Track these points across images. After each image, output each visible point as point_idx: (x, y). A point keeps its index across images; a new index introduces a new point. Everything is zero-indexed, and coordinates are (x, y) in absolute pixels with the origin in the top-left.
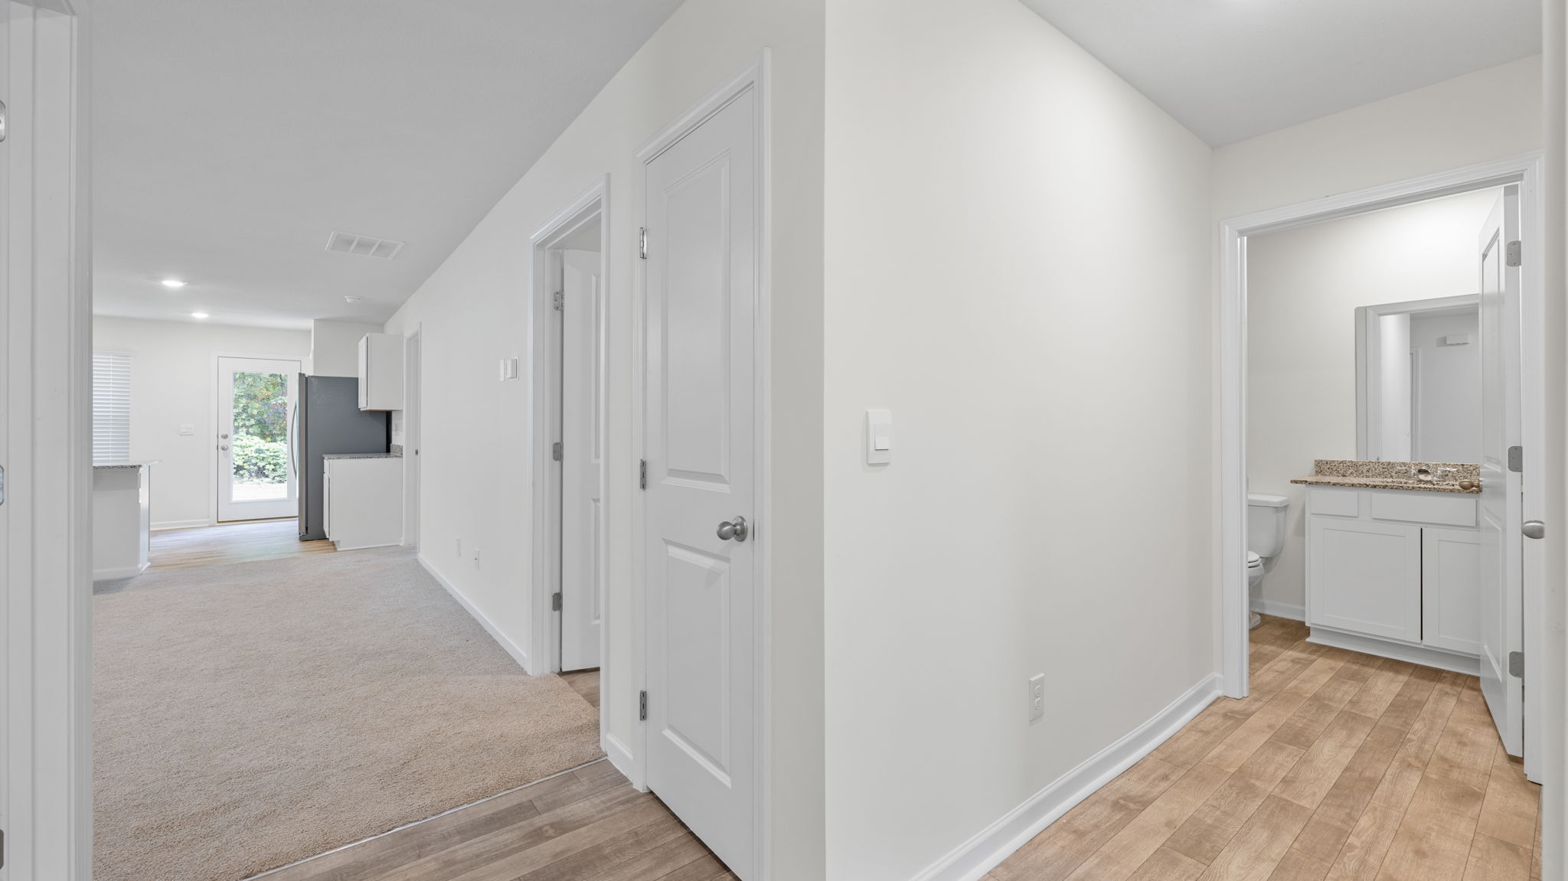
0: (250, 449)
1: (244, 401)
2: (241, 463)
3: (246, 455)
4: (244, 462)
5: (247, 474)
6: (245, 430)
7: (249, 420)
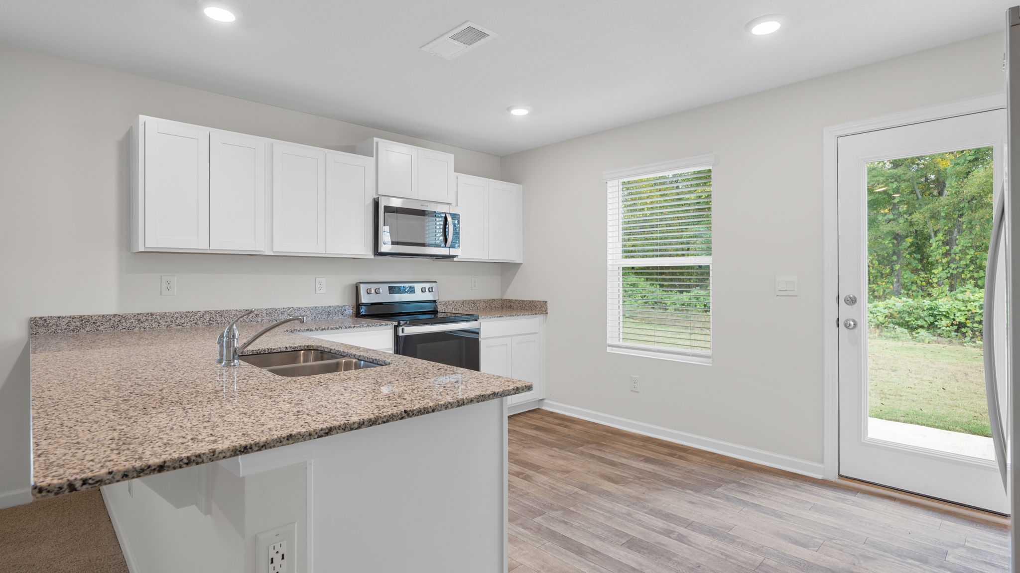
0: (975, 304)
1: (972, 252)
2: (962, 319)
3: (969, 311)
4: (966, 319)
5: (970, 333)
6: (973, 282)
7: (978, 272)
